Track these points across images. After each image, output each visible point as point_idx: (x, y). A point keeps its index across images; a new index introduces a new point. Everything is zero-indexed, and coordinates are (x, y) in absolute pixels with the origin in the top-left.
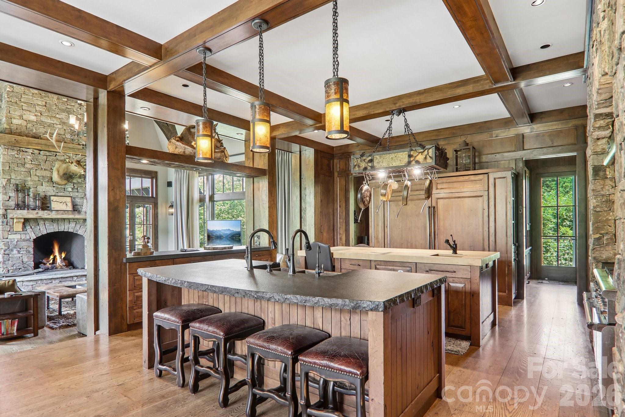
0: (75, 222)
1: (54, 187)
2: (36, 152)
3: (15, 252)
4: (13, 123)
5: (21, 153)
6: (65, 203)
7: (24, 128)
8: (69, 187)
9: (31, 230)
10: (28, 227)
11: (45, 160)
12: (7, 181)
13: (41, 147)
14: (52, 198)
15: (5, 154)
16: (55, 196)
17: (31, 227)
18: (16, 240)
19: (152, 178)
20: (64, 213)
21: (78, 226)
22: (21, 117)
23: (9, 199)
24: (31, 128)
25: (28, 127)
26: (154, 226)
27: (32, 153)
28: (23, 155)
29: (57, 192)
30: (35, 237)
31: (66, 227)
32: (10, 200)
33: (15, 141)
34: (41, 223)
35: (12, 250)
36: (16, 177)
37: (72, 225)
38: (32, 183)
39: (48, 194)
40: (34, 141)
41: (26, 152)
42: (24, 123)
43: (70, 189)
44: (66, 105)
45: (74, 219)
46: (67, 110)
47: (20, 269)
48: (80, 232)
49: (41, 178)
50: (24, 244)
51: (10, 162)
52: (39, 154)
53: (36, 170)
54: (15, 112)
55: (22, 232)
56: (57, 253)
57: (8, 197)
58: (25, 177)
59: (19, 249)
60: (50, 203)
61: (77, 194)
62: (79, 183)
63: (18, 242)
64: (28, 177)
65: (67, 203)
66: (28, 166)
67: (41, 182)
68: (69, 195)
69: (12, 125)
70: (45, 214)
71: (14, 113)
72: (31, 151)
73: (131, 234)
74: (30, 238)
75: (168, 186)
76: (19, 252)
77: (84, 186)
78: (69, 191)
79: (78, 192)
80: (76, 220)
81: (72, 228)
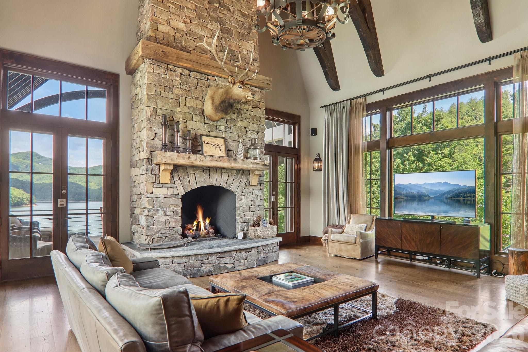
0: (228, 174)
1: (205, 123)
2: (186, 72)
3: (161, 213)
4: (159, 29)
5: (169, 72)
6: (218, 146)
7: (172, 38)
8: (222, 124)
9: (180, 182)
10: (176, 178)
11: (196, 84)
12: (153, 110)
13: (193, 65)
14: (204, 138)
15: (150, 72)
16: (206, 135)
17: (180, 179)
18: (162, 196)
19: (294, 124)
20: (219, 160)
21: (231, 179)
22: (168, 22)
23: (155, 136)
24: (180, 39)
25: (176, 37)
27: (181, 74)
28: (171, 75)
29: (209, 130)
30: (184, 193)
31: (219, 179)
32: (156, 139)
33: (162, 53)
34: (191, 172)
35: (157, 210)
36: (163, 106)
37: (225, 178)
38: (181, 116)
39: (199, 133)
40: (184, 56)
41: (175, 71)
42: (172, 32)
43: (223, 128)
44: (218, 12)
45: (226, 169)
46: (219, 19)
47: (166, 237)
48: (232, 188)
49: (191, 109)
50: (171, 202)
51: (157, 84)
52: (189, 75)
53: (186, 98)
54: (161, 14)
55: (169, 185)
57: (154, 134)
58: (173, 107)
59: (166, 209)
60: (202, 146)
61: (230, 135)
62: (232, 120)
63: (165, 199)
64: (176, 106)
65: (220, 146)
66: (176, 91)
67: (190, 116)
68: (221, 136)
69: (158, 32)
70: (199, 160)
71: (159, 16)
72: (180, 70)
73: (274, 193)
74: (179, 194)
75: (312, 135)
76: (165, 213)
77: (238, 125)
78: (222, 130)
79: (231, 132)
80: (229, 170)
81: (224, 182)
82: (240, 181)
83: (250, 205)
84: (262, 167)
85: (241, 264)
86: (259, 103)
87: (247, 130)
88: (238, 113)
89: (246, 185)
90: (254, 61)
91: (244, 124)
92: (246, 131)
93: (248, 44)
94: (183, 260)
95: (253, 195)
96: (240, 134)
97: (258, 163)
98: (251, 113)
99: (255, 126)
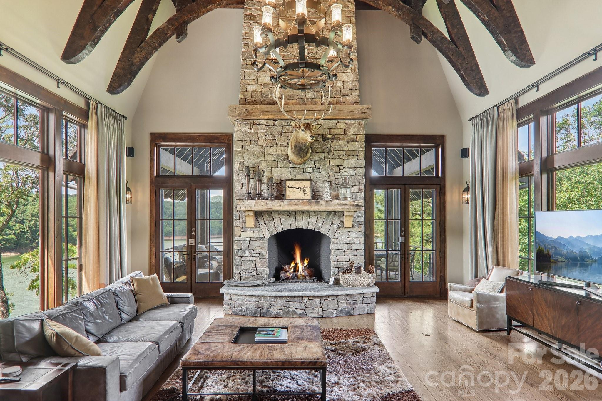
0: (316, 217)
1: (291, 168)
2: (271, 122)
3: (247, 254)
4: (247, 90)
5: (254, 127)
6: (303, 189)
7: (259, 94)
8: (309, 166)
9: (265, 226)
10: (261, 222)
11: (281, 132)
12: (240, 164)
13: (275, 115)
14: (288, 183)
15: (238, 131)
16: (291, 180)
17: (265, 223)
18: (249, 239)
19: (436, 147)
20: (298, 203)
21: (320, 221)
22: (256, 81)
23: (242, 186)
24: (266, 93)
25: (263, 92)
26: (438, 222)
27: (266, 125)
28: (256, 129)
29: (295, 174)
30: (269, 236)
31: (306, 221)
32: (243, 188)
33: (246, 112)
34: (276, 217)
35: (244, 252)
36: (249, 159)
37: (313, 220)
38: (266, 165)
39: (284, 177)
40: (267, 109)
41: (260, 124)
42: (259, 88)
43: (310, 170)
45: (314, 212)
47: (253, 276)
48: (323, 231)
49: (276, 156)
50: (256, 244)
51: (243, 140)
52: (274, 125)
53: (270, 147)
54: (249, 76)
55: (255, 229)
56: (298, 261)
57: (241, 185)
58: (258, 158)
59: (252, 251)
60: (285, 190)
61: (318, 176)
62: (321, 159)
63: (251, 242)
64: (261, 156)
65: (305, 189)
66: (261, 142)
67: (275, 163)
68: (308, 178)
69: (246, 93)
70: (276, 205)
71: (248, 78)
72: (264, 122)
73: (403, 233)
74: (264, 237)
75: (462, 157)
76: (251, 254)
77: (328, 164)
78: (309, 172)
79: (320, 173)
80: (317, 213)
81: (312, 225)
82: (332, 223)
83: (344, 248)
84: (352, 207)
85: (314, 311)
86: (356, 136)
87: (341, 167)
88: (329, 152)
89: (339, 227)
90: (352, 90)
91: (337, 162)
92: (340, 169)
93: (344, 74)
94: (254, 299)
95: (348, 237)
96: (331, 173)
97: (347, 203)
98: (346, 149)
99: (350, 162)
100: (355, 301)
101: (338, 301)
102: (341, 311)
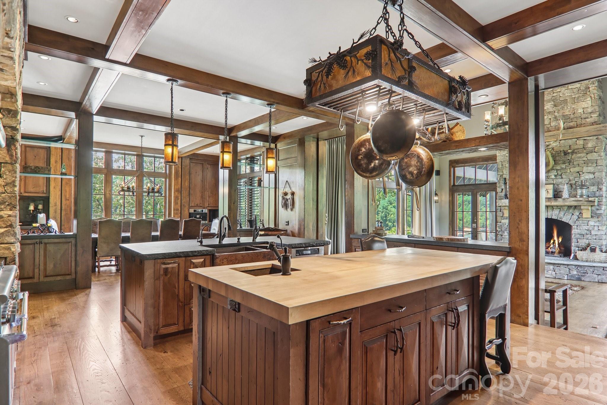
0: (559, 210)
3: (506, 234)
6: (546, 191)
8: (552, 174)
12: (500, 176)
15: (499, 156)
18: (507, 224)
21: (562, 213)
31: (550, 213)
32: (503, 192)
36: (506, 173)
37: (556, 212)
43: (553, 177)
44: (552, 94)
45: (557, 206)
46: (553, 98)
48: (565, 219)
51: (503, 161)
56: (556, 238)
57: (501, 189)
61: (560, 180)
62: (562, 168)
65: (548, 191)
68: (552, 182)
77: (569, 171)
78: (552, 178)
79: (562, 178)
80: (560, 207)
81: (555, 215)
82: (573, 214)
83: (584, 233)
84: (586, 203)
85: (549, 273)
86: (594, 148)
87: (580, 173)
88: (570, 162)
89: (579, 218)
90: (592, 114)
91: (577, 169)
92: (580, 174)
93: (584, 102)
95: (588, 225)
96: (571, 178)
97: (581, 200)
98: (585, 159)
99: (589, 168)
100: (586, 271)
101: (569, 269)
102: (571, 276)
